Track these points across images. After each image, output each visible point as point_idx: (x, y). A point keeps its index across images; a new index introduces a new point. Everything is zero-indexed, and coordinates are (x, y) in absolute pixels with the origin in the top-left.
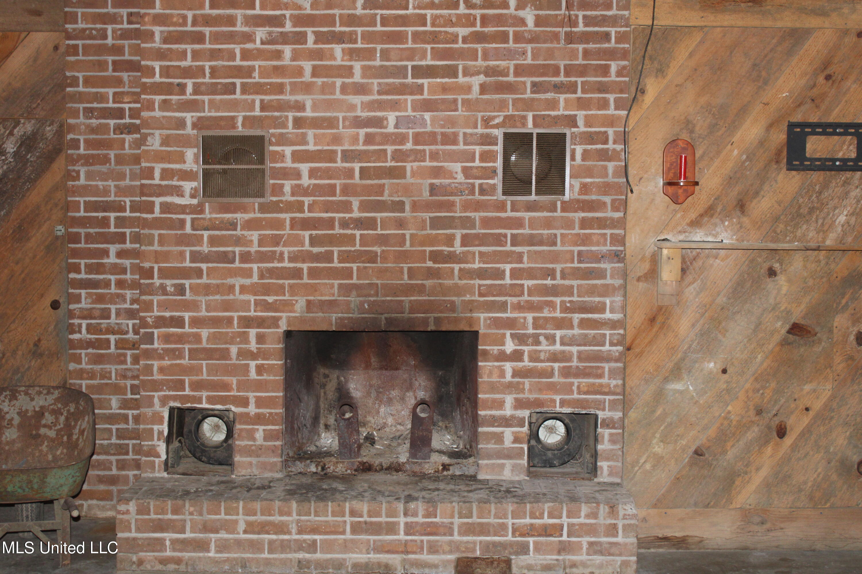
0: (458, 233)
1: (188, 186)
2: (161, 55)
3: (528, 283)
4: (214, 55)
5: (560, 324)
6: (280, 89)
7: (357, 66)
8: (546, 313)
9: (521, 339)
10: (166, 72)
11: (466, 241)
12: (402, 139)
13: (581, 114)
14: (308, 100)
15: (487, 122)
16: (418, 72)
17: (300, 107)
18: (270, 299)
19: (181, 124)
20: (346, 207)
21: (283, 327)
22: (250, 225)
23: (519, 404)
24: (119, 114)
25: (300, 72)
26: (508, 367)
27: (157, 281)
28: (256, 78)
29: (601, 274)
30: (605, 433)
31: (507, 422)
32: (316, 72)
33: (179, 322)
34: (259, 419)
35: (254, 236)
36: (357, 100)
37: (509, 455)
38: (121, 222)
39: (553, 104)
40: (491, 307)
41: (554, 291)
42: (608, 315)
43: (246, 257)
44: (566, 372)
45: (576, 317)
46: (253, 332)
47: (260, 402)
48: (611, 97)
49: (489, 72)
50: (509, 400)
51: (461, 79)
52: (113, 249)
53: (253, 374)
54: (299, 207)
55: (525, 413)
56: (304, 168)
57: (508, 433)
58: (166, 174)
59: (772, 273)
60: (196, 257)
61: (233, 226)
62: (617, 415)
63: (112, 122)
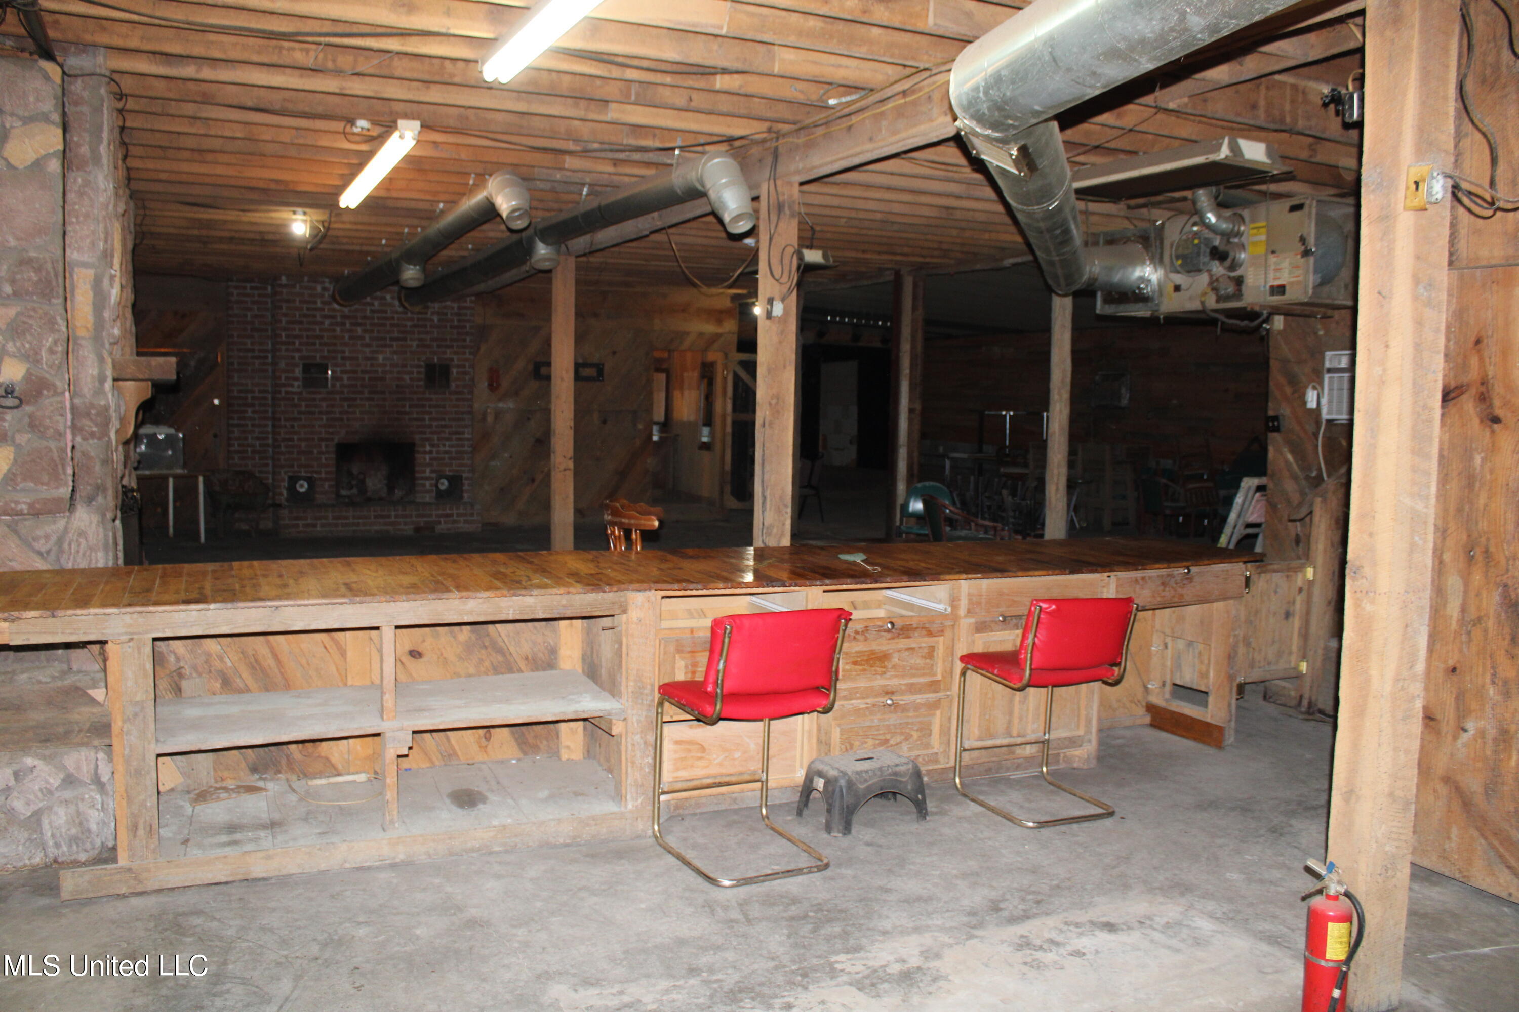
0: (407, 404)
1: (296, 383)
2: (285, 329)
3: (435, 423)
4: (308, 330)
5: (448, 439)
6: (335, 344)
7: (367, 336)
8: (443, 435)
9: (432, 446)
10: (287, 336)
11: (410, 406)
12: (385, 365)
13: (455, 357)
14: (347, 349)
15: (419, 359)
16: (392, 339)
17: (344, 352)
18: (331, 430)
19: (293, 358)
20: (362, 393)
21: (336, 441)
22: (323, 399)
23: (432, 471)
24: (253, 350)
25: (343, 337)
26: (427, 457)
27: (283, 423)
28: (325, 340)
29: (463, 420)
30: (466, 482)
31: (427, 479)
32: (351, 338)
33: (292, 440)
34: (326, 479)
35: (324, 404)
36: (367, 350)
37: (428, 492)
38: (253, 398)
39: (445, 353)
40: (421, 433)
41: (445, 426)
42: (466, 436)
43: (320, 413)
44: (450, 459)
45: (454, 437)
46: (323, 444)
47: (327, 473)
48: (467, 351)
49: (420, 340)
50: (428, 470)
51: (409, 342)
52: (250, 410)
53: (323, 461)
54: (342, 392)
55: (434, 475)
56: (345, 377)
57: (428, 483)
58: (287, 378)
59: (528, 419)
60: (300, 413)
61: (314, 399)
62: (470, 475)
63: (250, 354)
